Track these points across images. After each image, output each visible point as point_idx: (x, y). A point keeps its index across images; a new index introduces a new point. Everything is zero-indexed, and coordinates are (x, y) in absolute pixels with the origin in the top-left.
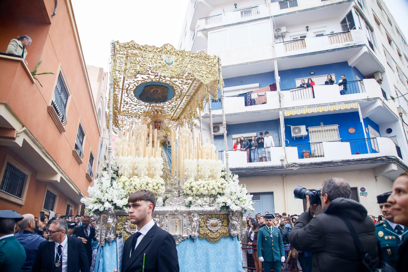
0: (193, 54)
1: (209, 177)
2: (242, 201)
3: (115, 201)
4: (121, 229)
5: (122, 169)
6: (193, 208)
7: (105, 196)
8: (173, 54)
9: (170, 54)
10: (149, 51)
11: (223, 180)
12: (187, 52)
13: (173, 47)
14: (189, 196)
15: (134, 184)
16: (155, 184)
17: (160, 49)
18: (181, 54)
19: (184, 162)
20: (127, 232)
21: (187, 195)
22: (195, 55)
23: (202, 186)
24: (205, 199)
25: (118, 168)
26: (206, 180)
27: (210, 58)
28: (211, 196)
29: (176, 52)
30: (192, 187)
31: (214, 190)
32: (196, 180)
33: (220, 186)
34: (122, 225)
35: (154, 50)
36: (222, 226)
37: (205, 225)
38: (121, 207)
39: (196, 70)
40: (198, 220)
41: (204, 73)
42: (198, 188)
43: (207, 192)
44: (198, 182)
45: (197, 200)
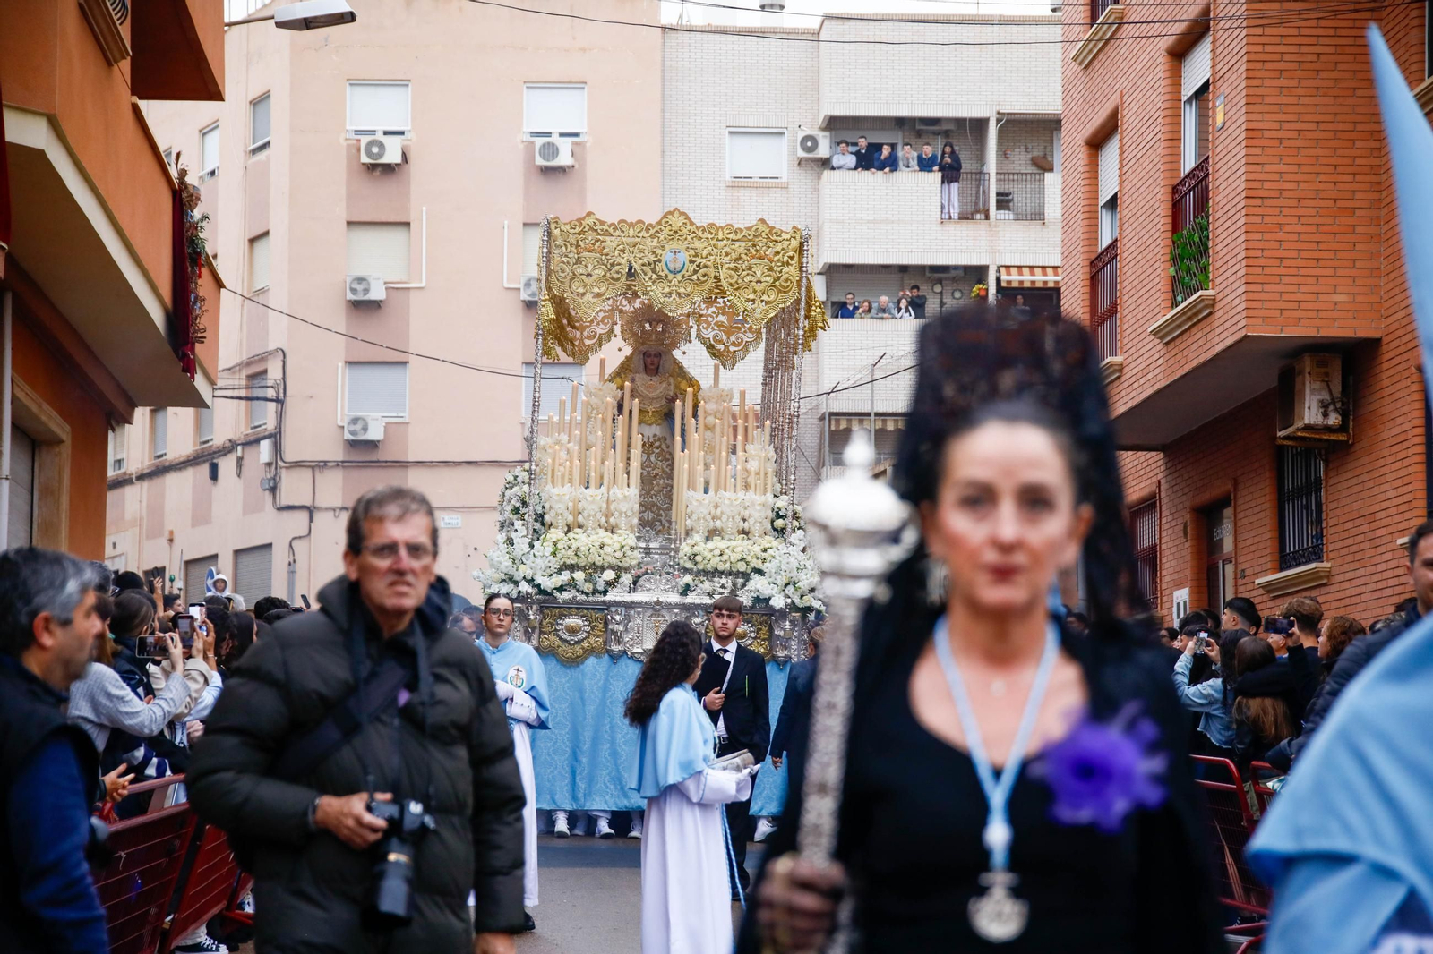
0: (736, 232)
1: (739, 533)
3: (539, 580)
4: (550, 633)
5: (552, 513)
6: (692, 598)
7: (519, 569)
8: (686, 239)
9: (678, 240)
10: (627, 236)
11: (770, 541)
12: (723, 228)
13: (688, 218)
14: (686, 574)
15: (574, 547)
16: (617, 546)
17: (655, 230)
18: (706, 235)
19: (681, 498)
20: (561, 639)
21: (686, 571)
22: (742, 235)
23: (717, 551)
24: (723, 581)
25: (543, 507)
26: (729, 540)
27: (782, 238)
28: (738, 574)
30: (695, 555)
31: (743, 563)
33: (760, 554)
34: (552, 625)
35: (640, 235)
36: (755, 638)
38: (549, 591)
39: (740, 281)
40: (702, 623)
41: (759, 287)
42: (709, 556)
43: (728, 565)
44: (710, 545)
45: (702, 582)
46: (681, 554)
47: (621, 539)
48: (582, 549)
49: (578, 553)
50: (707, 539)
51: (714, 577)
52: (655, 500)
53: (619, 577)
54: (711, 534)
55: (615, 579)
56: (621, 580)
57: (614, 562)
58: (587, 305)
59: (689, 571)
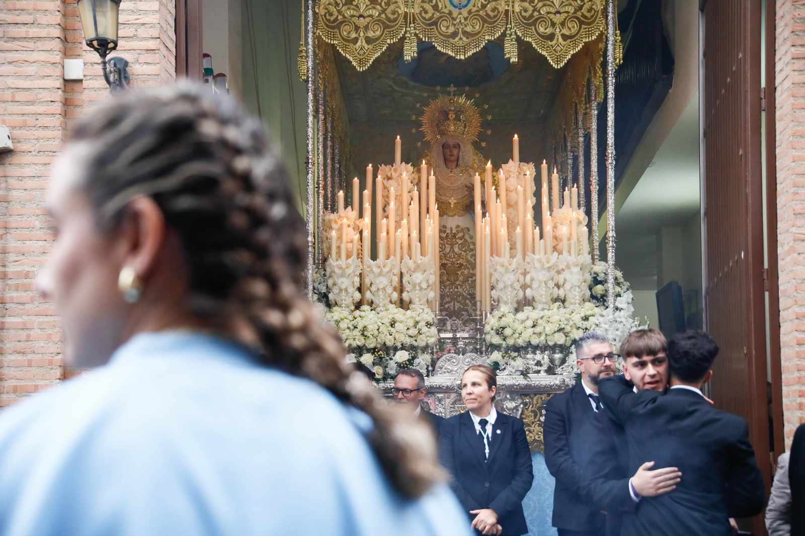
1: (553, 301)
5: (335, 290)
6: (502, 379)
11: (589, 308)
14: (494, 350)
16: (411, 323)
19: (489, 265)
23: (529, 323)
24: (538, 356)
26: (542, 309)
28: (554, 348)
30: (503, 328)
31: (561, 334)
33: (580, 323)
37: (536, 420)
40: (516, 408)
41: (558, 19)
42: (520, 328)
43: (543, 337)
44: (521, 316)
45: (514, 359)
46: (487, 328)
47: (414, 314)
48: (370, 327)
49: (366, 333)
50: (517, 310)
51: (527, 353)
52: (460, 290)
53: (414, 358)
54: (523, 304)
55: (408, 360)
56: (416, 362)
57: (408, 341)
58: (362, 52)
59: (497, 347)
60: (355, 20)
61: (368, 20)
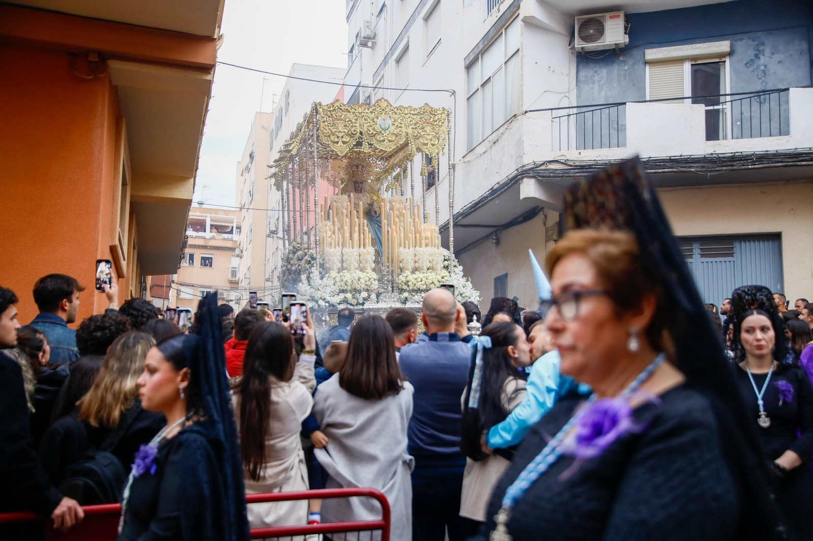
0: (414, 110)
1: (428, 269)
2: (464, 298)
3: (328, 299)
5: (330, 263)
7: (317, 293)
8: (389, 114)
9: (385, 114)
10: (359, 113)
11: (444, 272)
12: (407, 108)
13: (388, 103)
14: (404, 292)
15: (344, 280)
16: (367, 279)
17: (372, 109)
18: (399, 111)
19: (398, 251)
21: (403, 290)
22: (417, 111)
23: (419, 280)
25: (324, 260)
26: (424, 273)
27: (437, 113)
29: (392, 110)
30: (408, 282)
31: (433, 284)
32: (413, 272)
33: (440, 279)
35: (365, 111)
38: (334, 304)
39: (419, 134)
41: (429, 138)
42: (415, 281)
43: (425, 285)
44: (415, 276)
45: (413, 296)
46: (400, 282)
47: (368, 275)
48: (349, 281)
49: (347, 283)
51: (417, 293)
53: (369, 296)
54: (415, 270)
55: (367, 297)
56: (371, 297)
57: (366, 287)
58: (340, 148)
59: (405, 291)
60: (337, 133)
61: (343, 133)
